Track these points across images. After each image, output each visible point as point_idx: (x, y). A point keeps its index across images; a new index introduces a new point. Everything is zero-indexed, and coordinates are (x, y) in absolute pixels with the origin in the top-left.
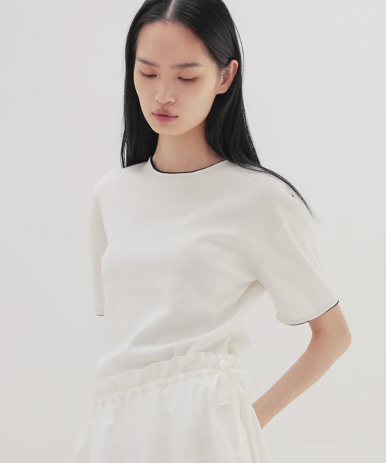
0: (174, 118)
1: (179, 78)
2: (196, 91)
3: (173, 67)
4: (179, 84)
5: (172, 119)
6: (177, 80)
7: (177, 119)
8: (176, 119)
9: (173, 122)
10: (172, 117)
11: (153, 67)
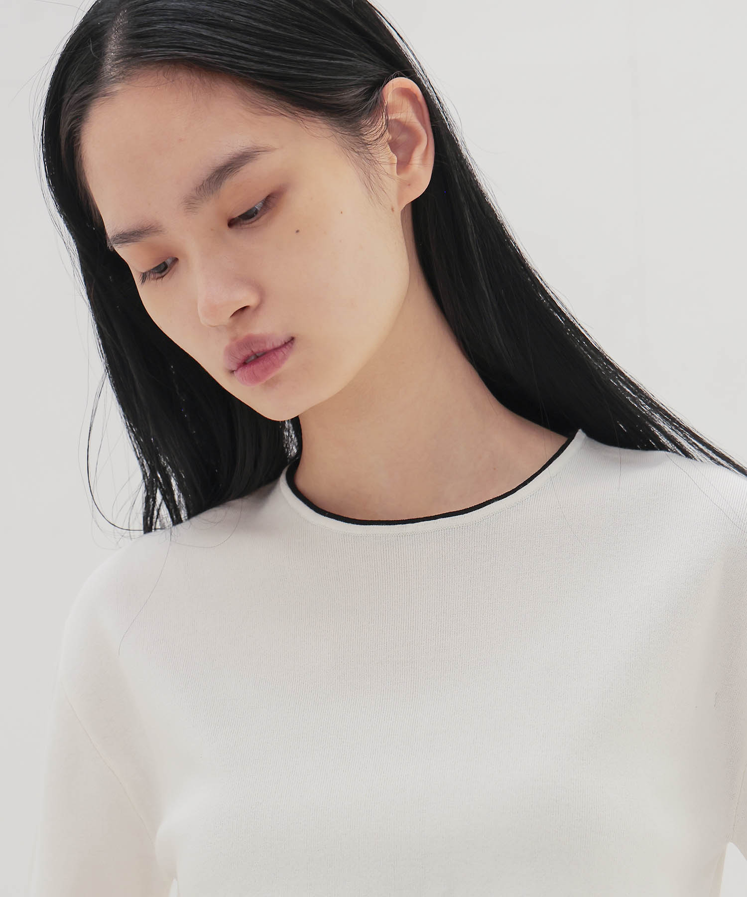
0: (284, 350)
1: (232, 223)
2: (298, 231)
3: (191, 203)
4: (239, 239)
5: (280, 354)
6: (230, 234)
7: (297, 344)
8: (291, 348)
9: (290, 363)
10: (276, 349)
11: (147, 239)
